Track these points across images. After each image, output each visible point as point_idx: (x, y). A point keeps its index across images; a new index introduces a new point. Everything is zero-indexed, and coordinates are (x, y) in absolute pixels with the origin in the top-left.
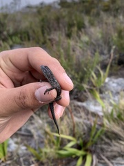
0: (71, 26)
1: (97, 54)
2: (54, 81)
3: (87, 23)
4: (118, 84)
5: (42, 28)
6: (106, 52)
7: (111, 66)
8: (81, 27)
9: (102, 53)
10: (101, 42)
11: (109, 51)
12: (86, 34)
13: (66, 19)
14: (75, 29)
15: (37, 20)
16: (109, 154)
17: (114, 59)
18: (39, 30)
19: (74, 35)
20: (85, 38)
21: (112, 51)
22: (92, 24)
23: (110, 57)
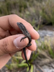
1: (34, 20)
2: (27, 32)
3: (28, 5)
4: (43, 33)
6: (37, 19)
8: (26, 7)
12: (28, 11)
13: (19, 4)
14: (23, 8)
15: (5, 4)
16: (41, 64)
17: (41, 22)
18: (6, 9)
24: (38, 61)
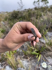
0: (37, 15)
1: (45, 24)
2: (35, 34)
3: (42, 15)
4: (51, 34)
5: (29, 16)
6: (48, 24)
7: (49, 28)
8: (41, 16)
9: (47, 24)
10: (47, 21)
11: (49, 24)
12: (42, 18)
13: (36, 13)
14: (39, 16)
15: (28, 13)
16: (46, 55)
17: (50, 26)
18: (28, 16)
19: (38, 18)
20: (42, 19)
21: (50, 24)
22: (44, 15)
23: (49, 26)
24: (45, 53)
